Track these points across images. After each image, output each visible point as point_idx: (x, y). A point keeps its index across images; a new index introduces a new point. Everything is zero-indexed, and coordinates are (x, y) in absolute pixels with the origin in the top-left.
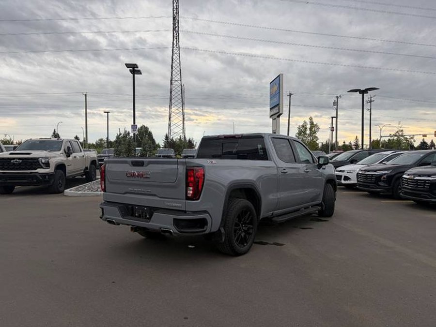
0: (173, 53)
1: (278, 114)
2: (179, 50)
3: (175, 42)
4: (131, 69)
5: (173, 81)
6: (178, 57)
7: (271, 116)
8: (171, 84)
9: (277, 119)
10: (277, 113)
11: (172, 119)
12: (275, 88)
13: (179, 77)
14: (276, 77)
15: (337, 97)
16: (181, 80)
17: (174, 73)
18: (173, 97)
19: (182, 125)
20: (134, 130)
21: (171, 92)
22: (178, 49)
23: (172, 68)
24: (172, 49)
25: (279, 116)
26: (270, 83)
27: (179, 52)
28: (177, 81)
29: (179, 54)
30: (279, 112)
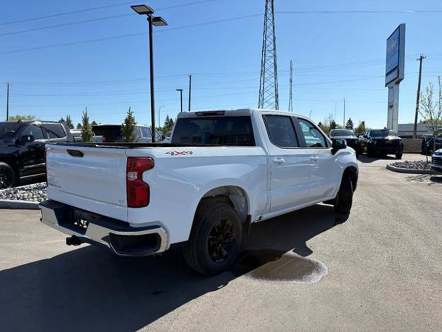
1: (396, 81)
3: (268, 6)
6: (272, 23)
7: (386, 85)
9: (395, 87)
10: (395, 79)
12: (393, 45)
13: (272, 47)
14: (395, 29)
17: (267, 43)
19: (274, 103)
22: (271, 14)
25: (398, 83)
26: (388, 40)
27: (273, 17)
28: (270, 51)
29: (273, 19)
30: (398, 77)
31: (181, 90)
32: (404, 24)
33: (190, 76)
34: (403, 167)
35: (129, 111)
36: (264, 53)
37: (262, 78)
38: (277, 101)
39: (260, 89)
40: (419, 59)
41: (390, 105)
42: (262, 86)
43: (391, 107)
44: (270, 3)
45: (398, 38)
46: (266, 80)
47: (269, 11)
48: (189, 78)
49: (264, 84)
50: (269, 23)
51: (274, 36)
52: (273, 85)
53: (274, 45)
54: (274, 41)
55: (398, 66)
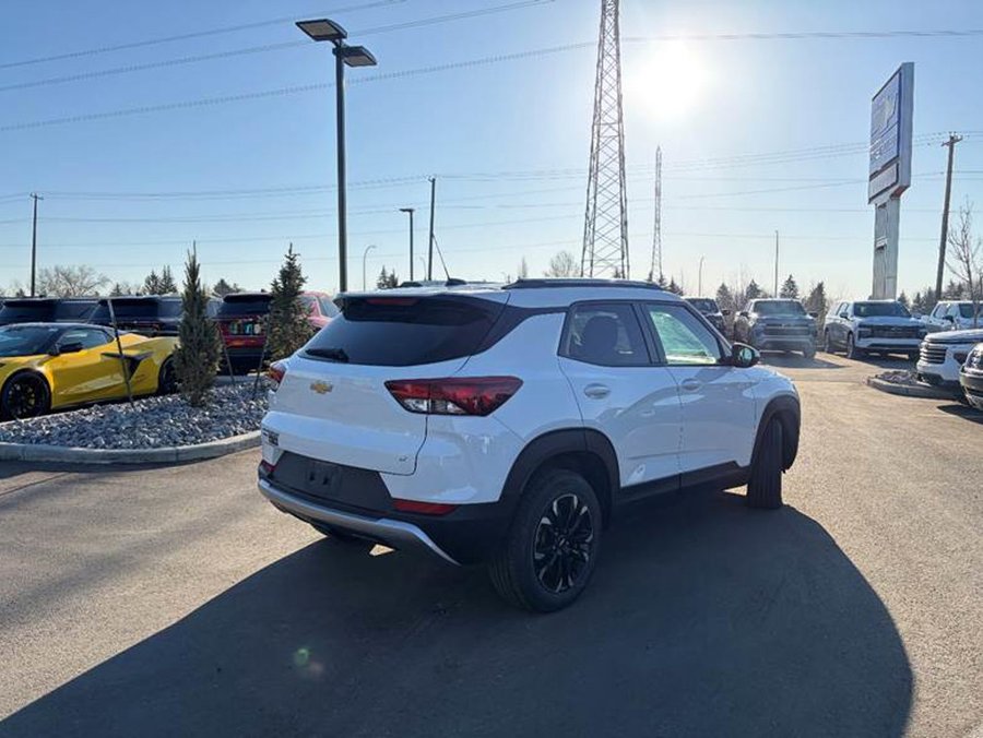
1: (892, 190)
2: (617, 43)
3: (607, 25)
6: (614, 64)
7: (869, 203)
9: (894, 203)
10: (892, 185)
12: (886, 112)
13: (615, 116)
17: (604, 106)
19: (619, 241)
22: (614, 43)
25: (896, 195)
26: (874, 99)
27: (618, 50)
28: (610, 125)
29: (618, 55)
30: (897, 181)
31: (411, 211)
32: (912, 64)
33: (433, 181)
34: (903, 382)
35: (290, 251)
36: (595, 127)
37: (592, 184)
38: (624, 237)
39: (588, 209)
40: (947, 144)
41: (878, 245)
42: (592, 201)
43: (879, 250)
44: (610, 20)
45: (897, 94)
46: (599, 190)
47: (608, 37)
48: (431, 184)
49: (595, 198)
50: (608, 62)
51: (618, 91)
52: (617, 200)
53: (620, 111)
54: (619, 104)
55: (898, 156)
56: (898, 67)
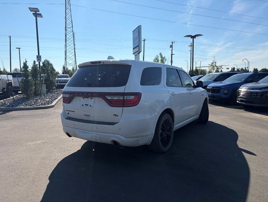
0: (66, 8)
2: (70, 6)
3: (67, 0)
4: (34, 12)
5: (67, 28)
6: (70, 11)
7: (133, 54)
8: (66, 30)
9: (138, 55)
11: (67, 54)
12: (136, 35)
13: (71, 26)
15: (172, 43)
16: (72, 28)
18: (67, 39)
20: (38, 59)
21: (66, 36)
22: (69, 5)
23: (66, 19)
24: (65, 5)
25: (139, 53)
26: (133, 31)
27: (70, 8)
28: (69, 28)
30: (139, 51)
31: (19, 48)
32: (141, 26)
33: (10, 37)
40: (143, 41)
45: (138, 31)
52: (74, 48)
53: (72, 25)
55: (139, 45)
56: (138, 26)
